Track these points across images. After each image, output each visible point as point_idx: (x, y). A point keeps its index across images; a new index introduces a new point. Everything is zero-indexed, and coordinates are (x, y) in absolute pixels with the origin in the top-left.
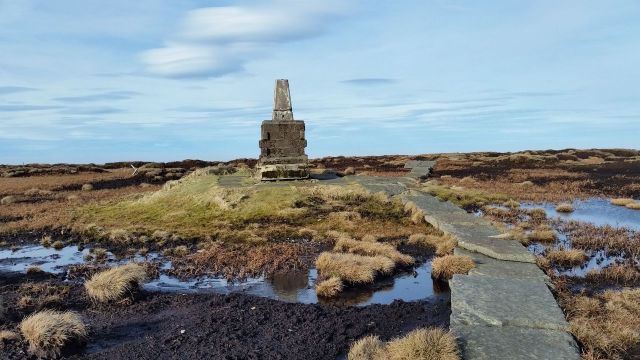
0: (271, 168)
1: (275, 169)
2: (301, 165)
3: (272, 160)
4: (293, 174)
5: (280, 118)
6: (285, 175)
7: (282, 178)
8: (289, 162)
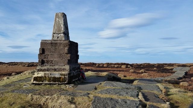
0: (41, 74)
1: (43, 75)
2: (63, 73)
3: (43, 68)
4: (55, 79)
5: (56, 39)
6: (49, 81)
7: (47, 82)
8: (55, 70)
